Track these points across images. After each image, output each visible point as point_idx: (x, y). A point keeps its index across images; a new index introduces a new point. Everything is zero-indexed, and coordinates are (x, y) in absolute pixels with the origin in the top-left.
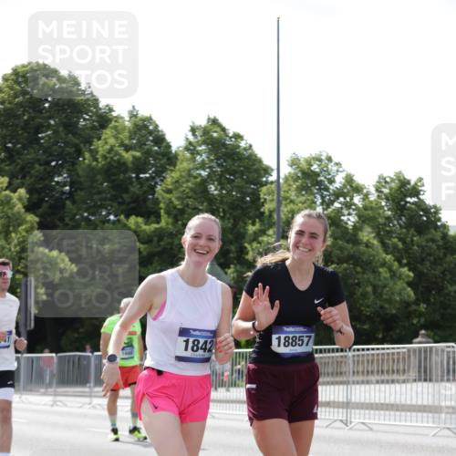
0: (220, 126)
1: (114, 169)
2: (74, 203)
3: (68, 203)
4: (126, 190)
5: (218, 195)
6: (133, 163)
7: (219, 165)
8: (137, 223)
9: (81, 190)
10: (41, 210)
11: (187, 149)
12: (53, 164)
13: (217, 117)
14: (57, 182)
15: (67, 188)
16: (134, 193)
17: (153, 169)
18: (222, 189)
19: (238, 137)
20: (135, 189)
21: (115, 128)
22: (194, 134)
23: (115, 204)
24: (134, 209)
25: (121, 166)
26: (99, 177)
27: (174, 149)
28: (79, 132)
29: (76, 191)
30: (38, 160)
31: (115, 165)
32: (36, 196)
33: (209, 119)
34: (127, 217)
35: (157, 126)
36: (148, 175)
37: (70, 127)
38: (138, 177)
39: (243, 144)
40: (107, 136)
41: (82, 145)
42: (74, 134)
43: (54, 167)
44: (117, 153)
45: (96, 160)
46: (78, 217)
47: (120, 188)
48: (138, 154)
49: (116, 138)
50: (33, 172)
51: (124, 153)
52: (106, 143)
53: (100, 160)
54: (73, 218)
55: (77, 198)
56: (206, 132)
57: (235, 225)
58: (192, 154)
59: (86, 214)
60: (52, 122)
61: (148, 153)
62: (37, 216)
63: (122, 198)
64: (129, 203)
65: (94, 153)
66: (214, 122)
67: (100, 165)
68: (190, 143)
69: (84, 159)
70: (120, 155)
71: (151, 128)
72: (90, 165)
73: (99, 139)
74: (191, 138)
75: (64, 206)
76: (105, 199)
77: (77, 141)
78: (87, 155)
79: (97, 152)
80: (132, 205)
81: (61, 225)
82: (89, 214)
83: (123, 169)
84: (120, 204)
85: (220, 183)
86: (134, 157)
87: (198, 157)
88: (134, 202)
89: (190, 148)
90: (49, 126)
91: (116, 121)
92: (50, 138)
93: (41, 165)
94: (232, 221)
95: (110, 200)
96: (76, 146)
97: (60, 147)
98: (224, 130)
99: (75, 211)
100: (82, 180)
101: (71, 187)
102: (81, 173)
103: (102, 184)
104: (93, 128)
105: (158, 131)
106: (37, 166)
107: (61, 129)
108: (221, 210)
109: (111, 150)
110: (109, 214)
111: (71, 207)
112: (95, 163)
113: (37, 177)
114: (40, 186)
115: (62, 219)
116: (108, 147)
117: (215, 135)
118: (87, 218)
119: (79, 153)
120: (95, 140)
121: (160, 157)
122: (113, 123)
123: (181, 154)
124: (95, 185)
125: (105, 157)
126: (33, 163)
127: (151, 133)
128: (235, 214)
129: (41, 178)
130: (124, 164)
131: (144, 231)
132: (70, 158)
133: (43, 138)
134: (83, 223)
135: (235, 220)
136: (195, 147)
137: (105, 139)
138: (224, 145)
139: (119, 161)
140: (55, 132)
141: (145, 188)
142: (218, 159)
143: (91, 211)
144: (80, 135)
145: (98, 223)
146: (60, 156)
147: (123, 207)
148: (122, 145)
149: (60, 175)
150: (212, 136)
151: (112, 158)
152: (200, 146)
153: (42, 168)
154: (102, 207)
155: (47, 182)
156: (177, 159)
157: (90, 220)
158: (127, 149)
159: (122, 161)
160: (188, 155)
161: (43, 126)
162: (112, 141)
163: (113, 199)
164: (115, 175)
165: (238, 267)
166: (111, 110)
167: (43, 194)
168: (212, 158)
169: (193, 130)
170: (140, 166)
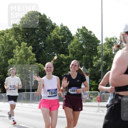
0: (86, 29)
1: (56, 41)
2: (45, 50)
3: (43, 50)
4: (59, 47)
5: (85, 48)
6: (61, 39)
7: (85, 40)
8: (63, 56)
9: (47, 46)
10: (36, 52)
11: (76, 35)
12: (39, 39)
13: (85, 27)
14: (40, 44)
15: (43, 46)
16: (62, 48)
17: (67, 41)
18: (86, 46)
19: (91, 32)
20: (62, 46)
21: (57, 29)
22: (78, 31)
23: (56, 51)
24: (62, 52)
25: (58, 40)
26: (52, 43)
27: (73, 35)
28: (46, 30)
29: (45, 47)
30: (35, 38)
31: (56, 39)
32: (34, 48)
33: (83, 27)
34: (60, 54)
35: (68, 29)
36: (65, 43)
37: (44, 29)
38: (63, 43)
39: (92, 34)
40: (54, 31)
41: (47, 34)
42: (45, 31)
43: (39, 40)
44: (57, 36)
45: (51, 38)
46: (46, 54)
47: (58, 46)
48: (63, 37)
49: (57, 32)
50: (33, 41)
51: (59, 36)
52: (54, 33)
53: (52, 38)
54: (45, 54)
55: (46, 49)
56: (82, 30)
57: (90, 57)
58: (78, 37)
59: (48, 53)
60: (39, 28)
61: (66, 36)
62: (35, 54)
63: (58, 49)
64: (60, 50)
65: (50, 36)
66: (84, 28)
67: (52, 40)
68: (77, 34)
69: (48, 38)
70: (58, 37)
71: (66, 29)
72: (49, 40)
73: (52, 32)
74: (78, 32)
75: (42, 51)
76: (53, 49)
77: (46, 33)
78: (49, 37)
79: (51, 36)
80: (61, 51)
81: (41, 56)
82: (49, 53)
83: (59, 41)
84: (58, 50)
85: (86, 45)
86: (62, 37)
87: (80, 38)
88: (61, 50)
89: (77, 35)
90: (38, 29)
91: (57, 27)
92: (38, 32)
93: (36, 39)
94: (89, 56)
95: (55, 49)
96: (46, 34)
97: (41, 34)
98: (87, 30)
99: (45, 53)
100: (47, 44)
101: (44, 46)
102: (47, 42)
103: (53, 45)
104: (50, 29)
105: (68, 30)
106: (35, 40)
107: (41, 29)
108: (86, 52)
109: (55, 35)
110: (55, 53)
111: (44, 51)
112: (51, 39)
113: (34, 43)
114: (36, 45)
115: (42, 55)
116: (54, 35)
117: (84, 31)
118: (49, 54)
119: (46, 36)
120: (51, 33)
121: (69, 37)
122: (56, 28)
123: (75, 36)
124: (51, 45)
125: (53, 37)
126: (33, 39)
127: (66, 31)
128: (90, 53)
129: (36, 43)
130: (59, 39)
131: (65, 58)
132: (44, 38)
133: (36, 32)
134: (48, 56)
135: (90, 55)
136: (79, 35)
137: (54, 32)
138: (87, 34)
139: (57, 39)
140: (40, 30)
141: (65, 46)
142: (85, 38)
143: (50, 52)
144: (46, 31)
145: (52, 56)
146: (41, 37)
147: (59, 51)
148: (58, 34)
149: (41, 42)
150: (83, 32)
151: (55, 38)
152: (80, 34)
153: (36, 40)
154: (53, 51)
155: (37, 44)
156: (74, 38)
157: (49, 55)
158: (60, 35)
159: (58, 38)
160: (77, 37)
161: (36, 29)
162: (55, 33)
163: (56, 49)
164: (56, 42)
165: (91, 68)
166: (55, 24)
167: (36, 48)
168: (83, 38)
169: (78, 30)
170: (63, 40)
